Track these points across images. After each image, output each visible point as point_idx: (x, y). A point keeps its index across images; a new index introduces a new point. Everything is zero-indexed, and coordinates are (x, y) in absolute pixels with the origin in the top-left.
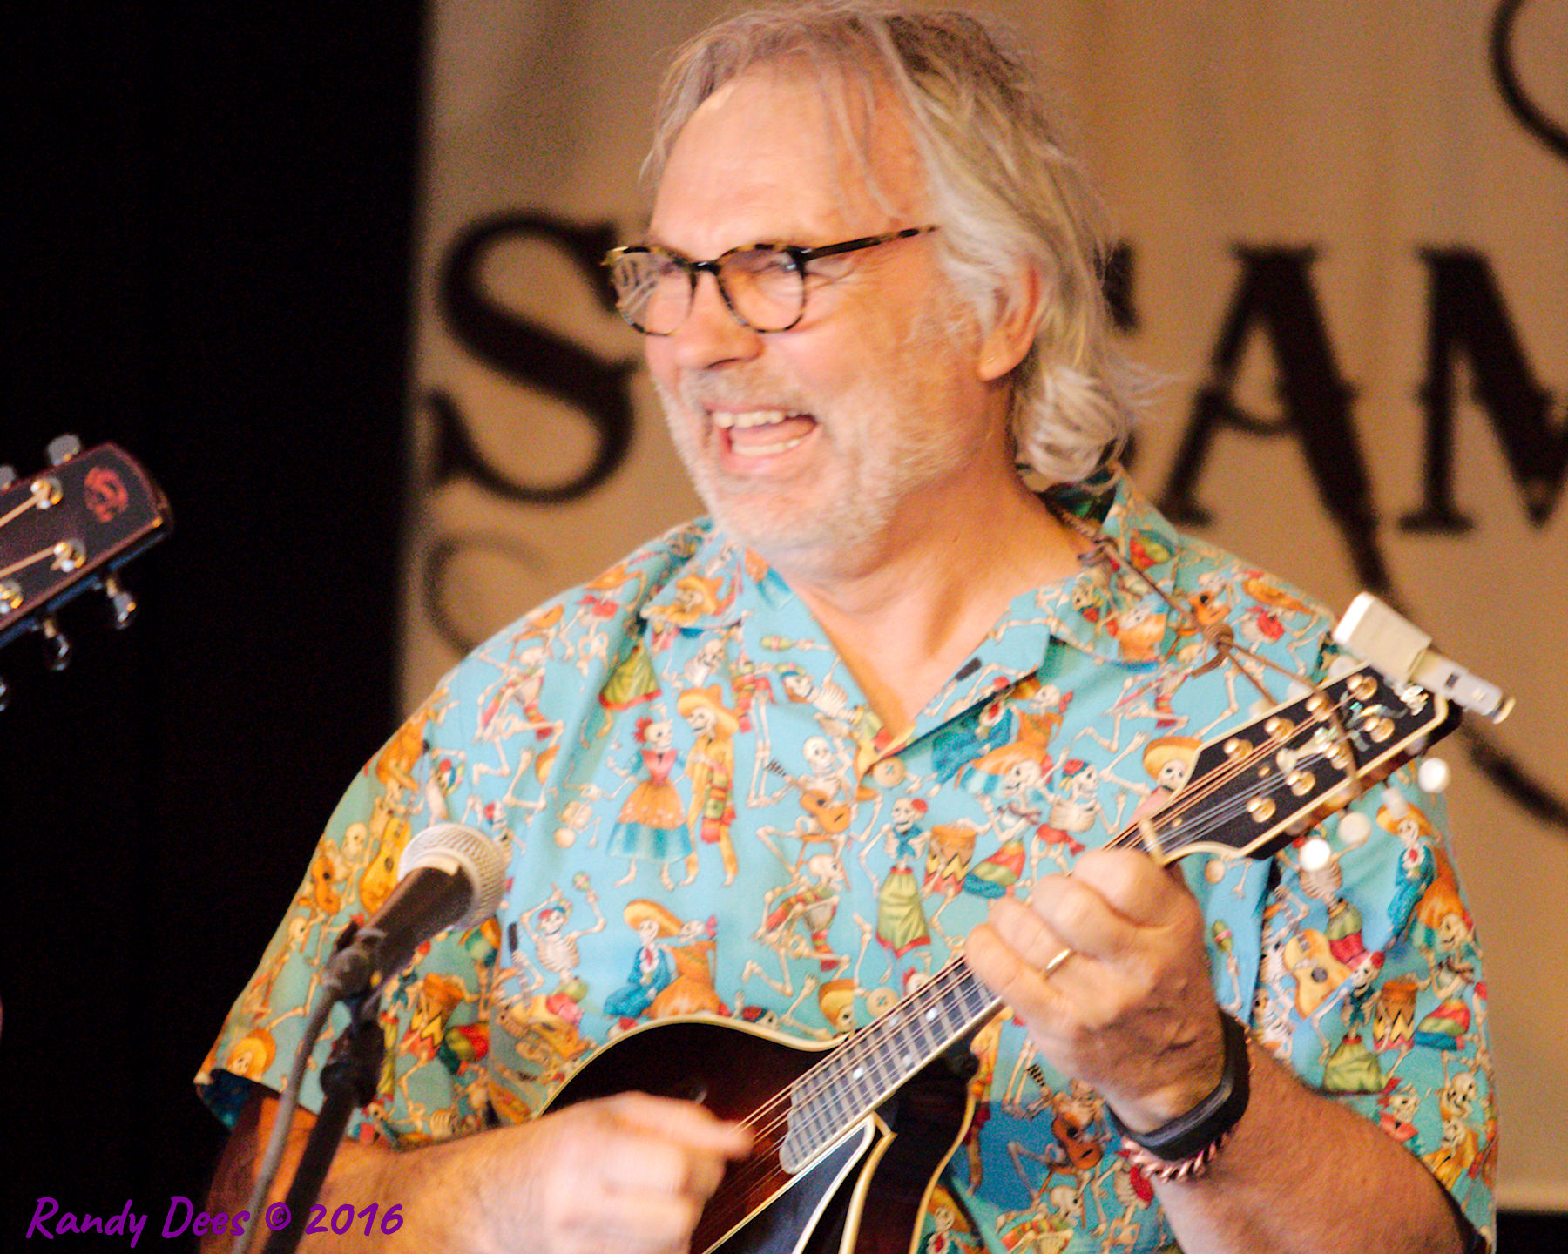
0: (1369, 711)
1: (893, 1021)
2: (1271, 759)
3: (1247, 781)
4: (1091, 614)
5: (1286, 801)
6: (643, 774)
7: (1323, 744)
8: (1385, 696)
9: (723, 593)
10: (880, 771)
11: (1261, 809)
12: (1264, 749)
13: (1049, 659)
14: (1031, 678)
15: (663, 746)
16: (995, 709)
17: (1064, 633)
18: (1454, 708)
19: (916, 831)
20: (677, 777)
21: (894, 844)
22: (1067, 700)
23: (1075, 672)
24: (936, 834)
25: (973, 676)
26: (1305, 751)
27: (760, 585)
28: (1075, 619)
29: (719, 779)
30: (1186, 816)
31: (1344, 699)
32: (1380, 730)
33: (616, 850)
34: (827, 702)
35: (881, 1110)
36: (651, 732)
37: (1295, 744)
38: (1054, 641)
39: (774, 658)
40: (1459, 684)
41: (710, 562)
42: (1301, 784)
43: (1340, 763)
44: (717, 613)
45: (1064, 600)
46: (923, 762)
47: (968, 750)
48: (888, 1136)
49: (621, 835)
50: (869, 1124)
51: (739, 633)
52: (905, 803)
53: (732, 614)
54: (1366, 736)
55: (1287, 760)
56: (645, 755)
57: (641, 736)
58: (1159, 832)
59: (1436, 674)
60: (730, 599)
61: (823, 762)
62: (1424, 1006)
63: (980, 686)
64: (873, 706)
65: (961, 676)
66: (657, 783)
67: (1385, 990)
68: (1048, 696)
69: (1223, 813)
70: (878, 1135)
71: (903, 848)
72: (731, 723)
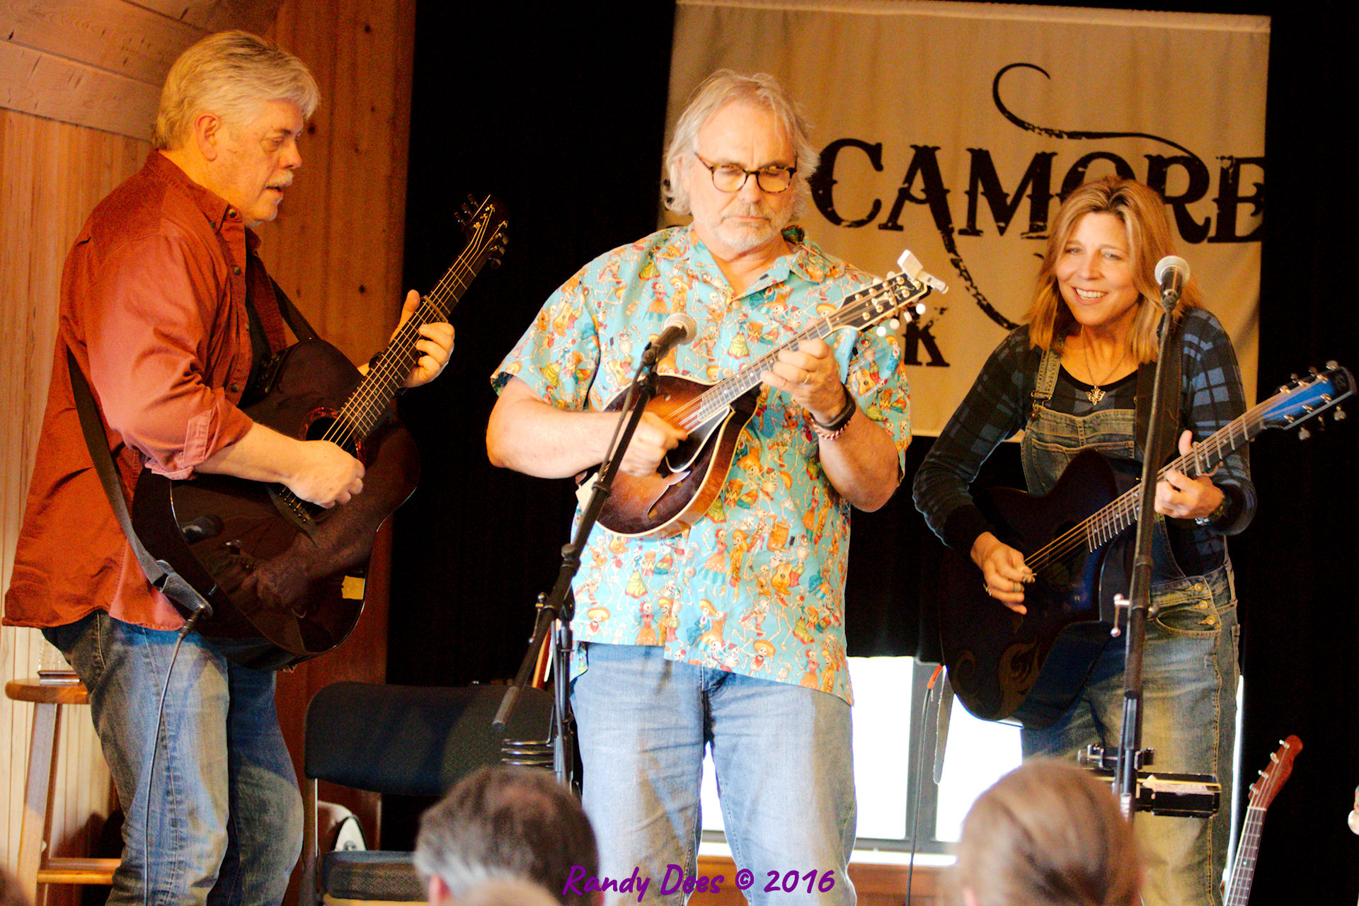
0: (902, 288)
1: (738, 376)
2: (870, 301)
3: (862, 307)
4: (801, 266)
5: (874, 313)
6: (655, 298)
7: (886, 297)
8: (907, 283)
9: (682, 251)
10: (734, 304)
11: (866, 316)
12: (867, 298)
13: (789, 277)
14: (782, 283)
15: (661, 290)
16: (770, 290)
17: (794, 270)
18: (929, 288)
19: (745, 322)
20: (665, 299)
21: (738, 326)
22: (792, 290)
23: (796, 283)
24: (751, 324)
25: (765, 279)
26: (880, 299)
27: (695, 247)
28: (797, 267)
29: (682, 303)
30: (841, 317)
31: (894, 284)
32: (905, 294)
33: (646, 320)
34: (717, 283)
35: (732, 404)
36: (657, 286)
37: (877, 297)
38: (791, 272)
39: (700, 269)
40: (931, 281)
41: (676, 242)
42: (879, 309)
43: (892, 303)
44: (681, 256)
45: (794, 260)
46: (747, 303)
47: (761, 302)
48: (734, 412)
49: (648, 315)
50: (728, 408)
51: (688, 262)
52: (741, 315)
53: (686, 256)
54: (901, 295)
55: (875, 302)
56: (655, 293)
57: (654, 287)
58: (832, 321)
59: (925, 278)
60: (685, 252)
61: (715, 300)
62: (893, 399)
63: (768, 282)
64: (731, 285)
65: (762, 278)
66: (659, 301)
67: (885, 391)
68: (787, 288)
69: (854, 316)
70: (731, 411)
71: (741, 327)
72: (686, 287)
